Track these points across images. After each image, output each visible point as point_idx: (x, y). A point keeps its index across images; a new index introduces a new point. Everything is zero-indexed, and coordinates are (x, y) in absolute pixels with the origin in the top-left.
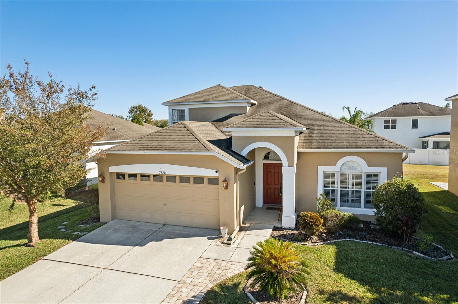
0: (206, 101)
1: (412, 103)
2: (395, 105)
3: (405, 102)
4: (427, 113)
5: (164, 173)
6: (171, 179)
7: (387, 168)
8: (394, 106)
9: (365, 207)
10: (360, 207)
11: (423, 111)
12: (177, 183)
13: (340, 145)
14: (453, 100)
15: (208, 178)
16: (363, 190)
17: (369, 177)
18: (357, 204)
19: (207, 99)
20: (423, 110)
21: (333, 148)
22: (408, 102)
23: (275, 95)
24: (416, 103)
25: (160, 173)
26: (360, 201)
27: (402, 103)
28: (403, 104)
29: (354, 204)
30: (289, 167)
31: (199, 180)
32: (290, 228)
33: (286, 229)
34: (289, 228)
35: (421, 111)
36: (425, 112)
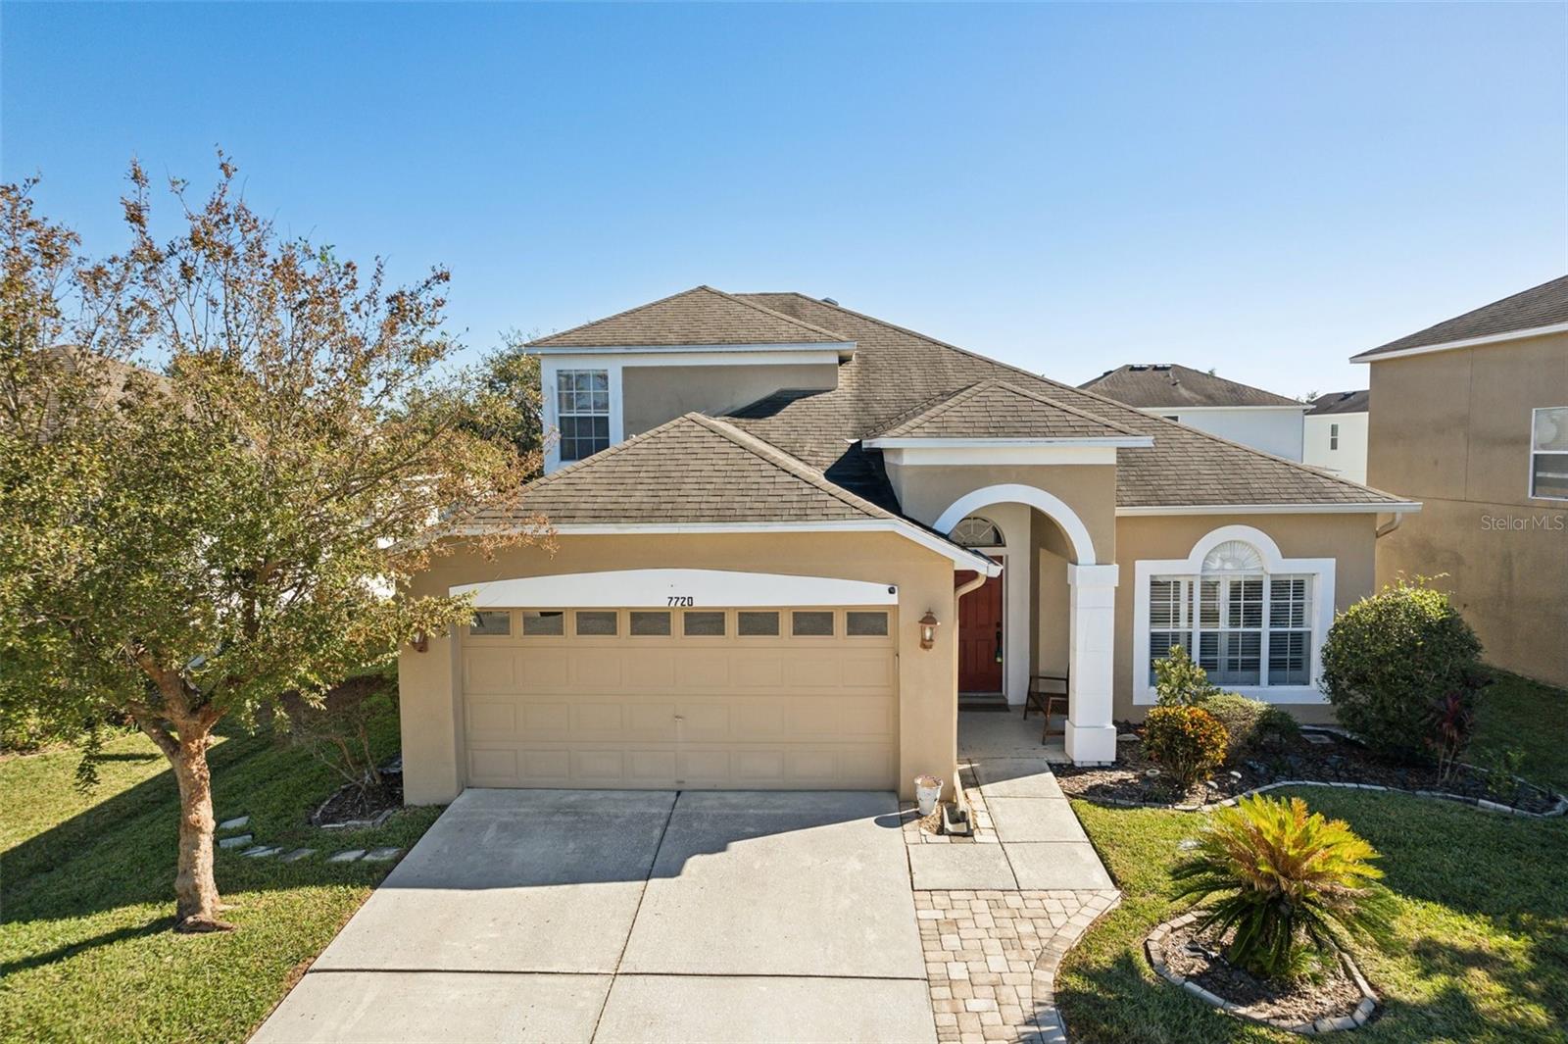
0: (694, 344)
1: (1156, 368)
2: (1107, 371)
3: (1136, 364)
4: (1198, 397)
5: (686, 603)
6: (706, 622)
7: (1334, 560)
8: (1106, 374)
9: (1271, 683)
10: (1258, 683)
11: (1188, 392)
12: (728, 638)
13: (1200, 492)
14: (1373, 363)
15: (848, 614)
16: (1265, 629)
17: (1279, 587)
18: (1248, 674)
19: (692, 336)
20: (1187, 389)
21: (1188, 502)
22: (1144, 363)
23: (896, 329)
24: (1164, 369)
25: (672, 605)
26: (1255, 665)
27: (1127, 366)
28: (1133, 369)
29: (1239, 673)
30: (1097, 564)
31: (813, 622)
32: (1099, 762)
33: (1092, 769)
34: (1096, 765)
35: (1184, 393)
36: (1193, 395)
